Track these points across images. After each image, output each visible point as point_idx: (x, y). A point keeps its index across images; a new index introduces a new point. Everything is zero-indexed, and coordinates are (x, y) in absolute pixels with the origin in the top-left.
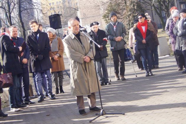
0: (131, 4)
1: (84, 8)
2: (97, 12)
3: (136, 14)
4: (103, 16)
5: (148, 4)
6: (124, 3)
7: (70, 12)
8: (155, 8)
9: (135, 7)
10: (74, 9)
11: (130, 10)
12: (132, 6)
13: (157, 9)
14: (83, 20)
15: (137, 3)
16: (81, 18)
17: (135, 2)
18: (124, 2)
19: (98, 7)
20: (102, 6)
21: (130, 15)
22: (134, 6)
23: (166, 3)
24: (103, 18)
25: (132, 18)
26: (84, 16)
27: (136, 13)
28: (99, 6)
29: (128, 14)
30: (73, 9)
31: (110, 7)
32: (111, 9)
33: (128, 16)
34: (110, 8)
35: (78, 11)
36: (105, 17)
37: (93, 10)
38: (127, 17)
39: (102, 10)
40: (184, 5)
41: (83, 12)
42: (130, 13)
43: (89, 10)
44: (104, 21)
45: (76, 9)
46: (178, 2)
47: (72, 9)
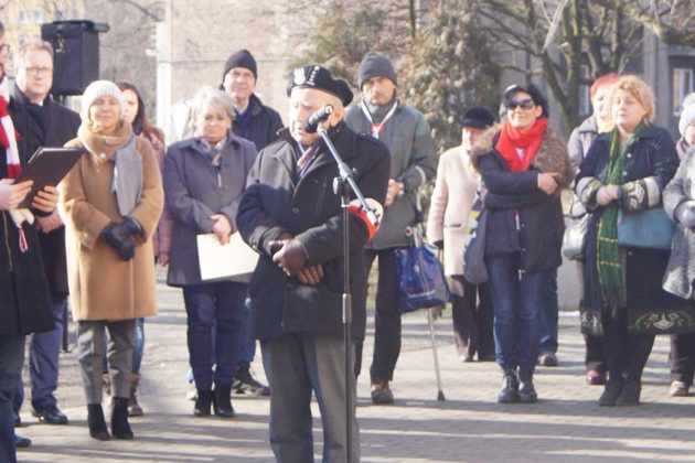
0: (438, 31)
1: (191, 10)
3: (458, 84)
5: (516, 43)
6: (402, 18)
8: (548, 64)
9: (459, 47)
10: (142, 9)
11: (432, 58)
12: (443, 36)
13: (558, 76)
14: (181, 71)
15: (468, 27)
16: (169, 58)
17: (462, 23)
18: (406, 12)
19: (266, 21)
20: (288, 18)
21: (428, 80)
22: (451, 39)
23: (604, 50)
25: (435, 98)
26: (187, 49)
27: (458, 78)
28: (272, 13)
29: (417, 76)
30: (137, 10)
31: (331, 25)
32: (337, 39)
33: (417, 86)
34: (330, 29)
35: (160, 21)
37: (239, 29)
38: (412, 91)
39: (285, 32)
40: (691, 72)
41: (188, 32)
42: (425, 71)
43: (217, 28)
45: (152, 14)
46: (663, 55)
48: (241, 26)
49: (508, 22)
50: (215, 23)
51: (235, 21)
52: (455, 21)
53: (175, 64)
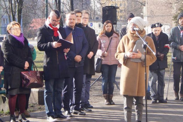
1: (152, 3)
2: (168, 10)
4: (173, 17)
7: (135, 6)
10: (141, 3)
14: (150, 18)
16: (146, 15)
19: (170, 5)
20: (176, 5)
24: (173, 19)
26: (151, 13)
28: (171, 3)
30: (140, 3)
35: (145, 6)
36: (175, 17)
37: (164, 8)
39: (175, 8)
41: (151, 9)
43: (158, 7)
44: (174, 23)
45: (143, 4)
47: (137, 2)
48: (165, 7)
50: (158, 6)
51: (163, 6)
53: (148, 17)
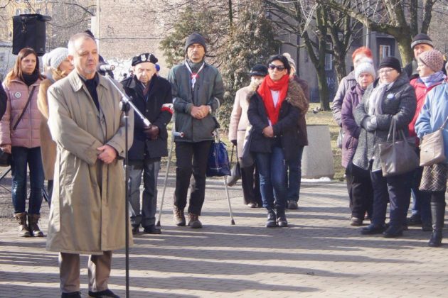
0: (245, 22)
1: (111, 10)
2: (146, 27)
3: (255, 52)
4: (161, 42)
5: (291, 30)
6: (225, 15)
7: (71, 16)
8: (308, 41)
9: (257, 31)
10: (84, 9)
11: (241, 38)
12: (247, 26)
13: (314, 48)
14: (105, 44)
15: (262, 21)
16: (98, 37)
17: (258, 18)
18: (227, 12)
19: (151, 16)
20: (164, 14)
21: (238, 50)
22: (252, 27)
23: (340, 34)
24: (161, 46)
25: (243, 59)
26: (108, 32)
27: (256, 49)
28: (155, 12)
29: (233, 48)
30: (82, 9)
31: (185, 19)
32: (189, 27)
33: (232, 53)
34: (185, 21)
35: (93, 15)
36: (167, 43)
37: (137, 21)
38: (230, 56)
39: (162, 23)
40: (389, 46)
41: (108, 22)
42: (237, 45)
43: (124, 20)
44: (164, 55)
45: (89, 12)
46: (374, 36)
47: (76, 7)
48: (138, 19)
49: (287, 18)
50: (124, 17)
51: (135, 16)
52: (254, 16)
53: (101, 40)
